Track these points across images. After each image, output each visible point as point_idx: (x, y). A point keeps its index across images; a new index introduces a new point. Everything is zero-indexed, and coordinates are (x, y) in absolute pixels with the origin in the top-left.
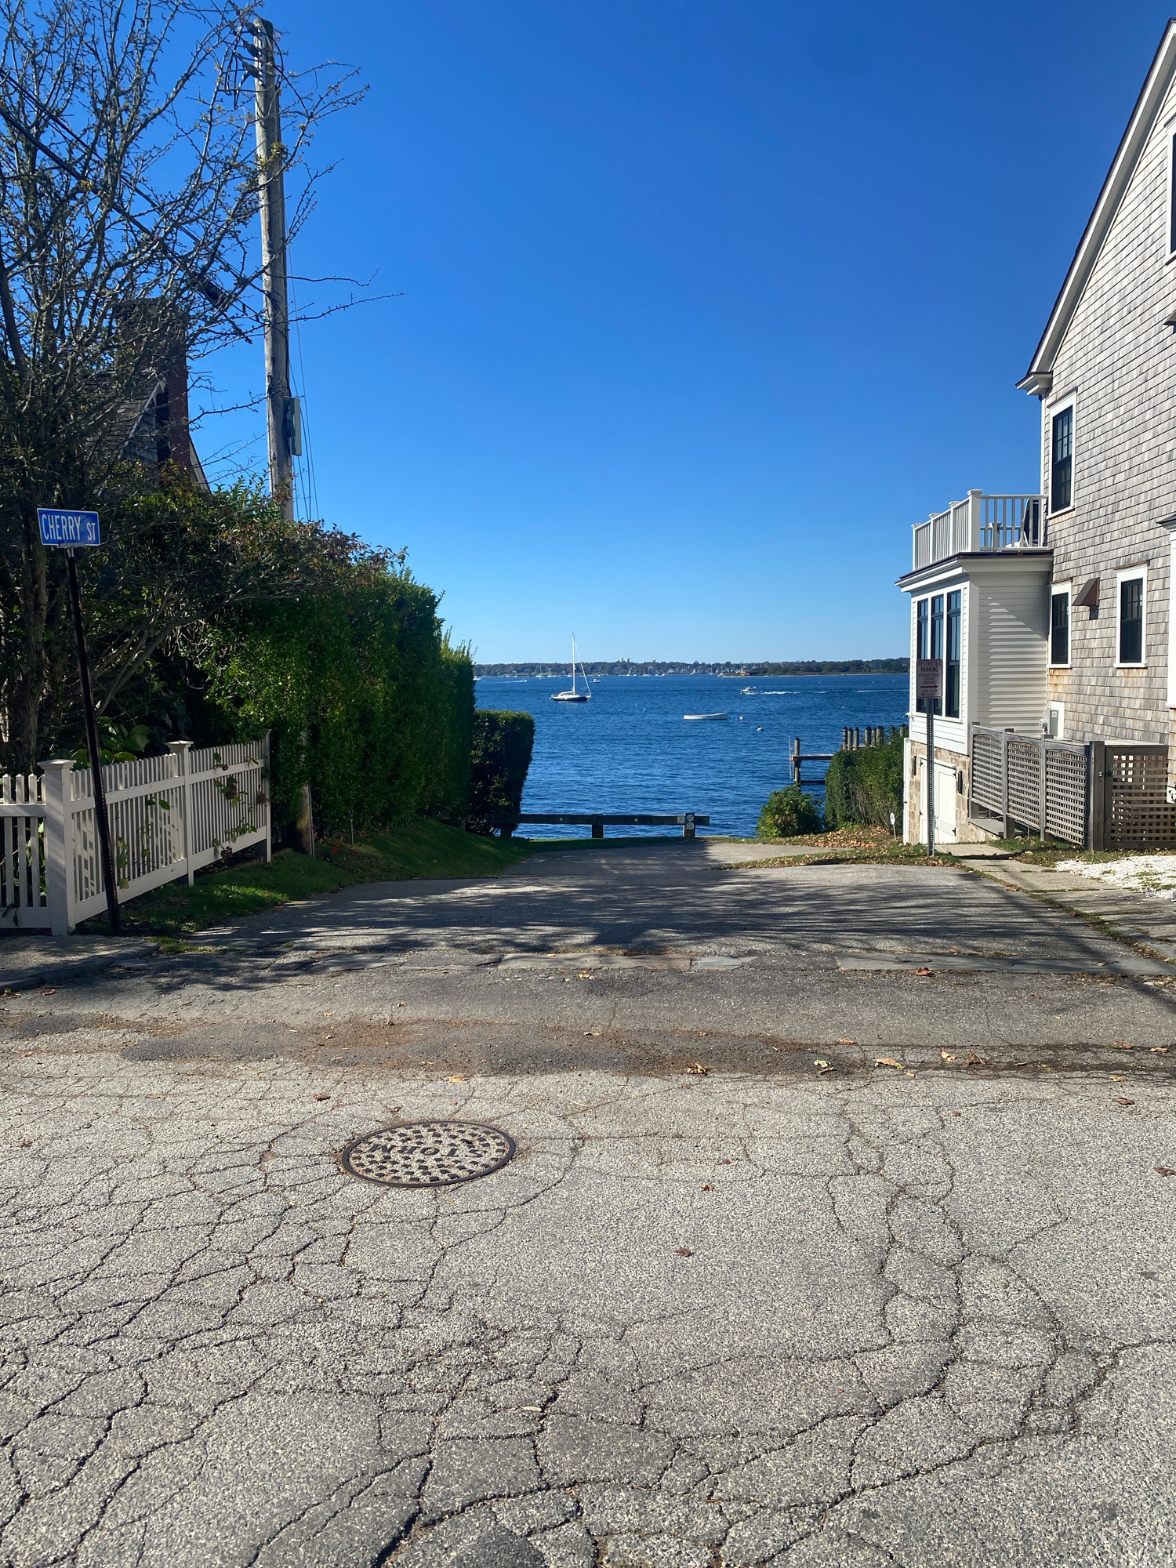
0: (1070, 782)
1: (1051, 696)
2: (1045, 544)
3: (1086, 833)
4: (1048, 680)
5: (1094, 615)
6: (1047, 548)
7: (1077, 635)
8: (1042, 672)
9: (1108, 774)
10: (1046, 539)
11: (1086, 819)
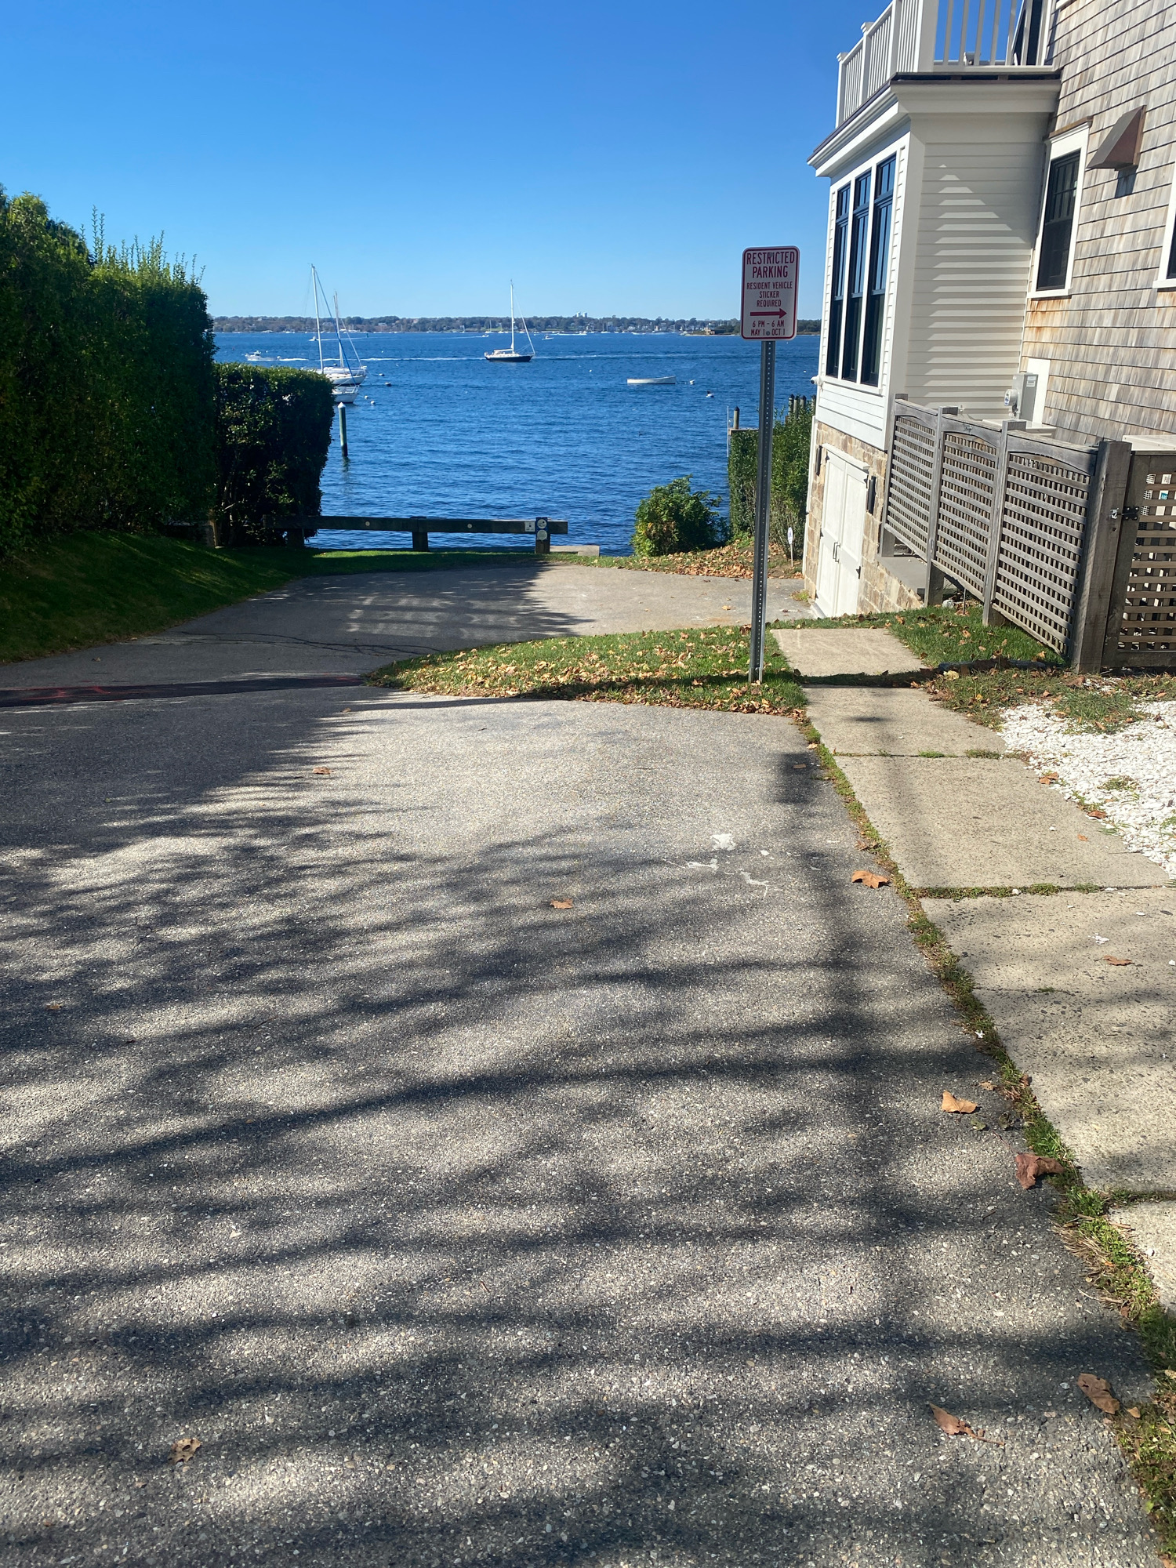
0: (1047, 521)
1: (1029, 350)
2: (1048, 61)
3: (1071, 632)
4: (1028, 321)
5: (1125, 187)
6: (1053, 68)
7: (1089, 232)
8: (1020, 307)
9: (1129, 513)
10: (1050, 53)
11: (1075, 603)
